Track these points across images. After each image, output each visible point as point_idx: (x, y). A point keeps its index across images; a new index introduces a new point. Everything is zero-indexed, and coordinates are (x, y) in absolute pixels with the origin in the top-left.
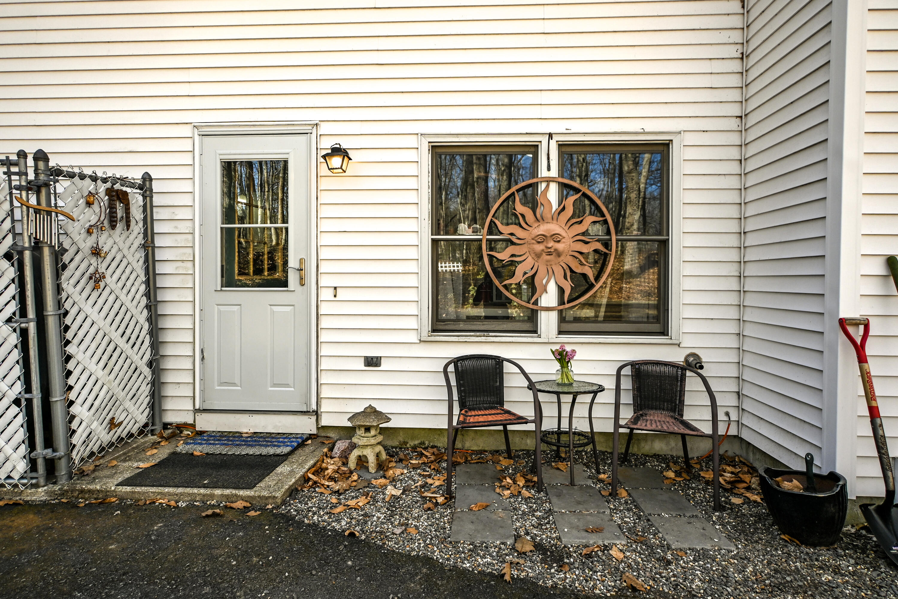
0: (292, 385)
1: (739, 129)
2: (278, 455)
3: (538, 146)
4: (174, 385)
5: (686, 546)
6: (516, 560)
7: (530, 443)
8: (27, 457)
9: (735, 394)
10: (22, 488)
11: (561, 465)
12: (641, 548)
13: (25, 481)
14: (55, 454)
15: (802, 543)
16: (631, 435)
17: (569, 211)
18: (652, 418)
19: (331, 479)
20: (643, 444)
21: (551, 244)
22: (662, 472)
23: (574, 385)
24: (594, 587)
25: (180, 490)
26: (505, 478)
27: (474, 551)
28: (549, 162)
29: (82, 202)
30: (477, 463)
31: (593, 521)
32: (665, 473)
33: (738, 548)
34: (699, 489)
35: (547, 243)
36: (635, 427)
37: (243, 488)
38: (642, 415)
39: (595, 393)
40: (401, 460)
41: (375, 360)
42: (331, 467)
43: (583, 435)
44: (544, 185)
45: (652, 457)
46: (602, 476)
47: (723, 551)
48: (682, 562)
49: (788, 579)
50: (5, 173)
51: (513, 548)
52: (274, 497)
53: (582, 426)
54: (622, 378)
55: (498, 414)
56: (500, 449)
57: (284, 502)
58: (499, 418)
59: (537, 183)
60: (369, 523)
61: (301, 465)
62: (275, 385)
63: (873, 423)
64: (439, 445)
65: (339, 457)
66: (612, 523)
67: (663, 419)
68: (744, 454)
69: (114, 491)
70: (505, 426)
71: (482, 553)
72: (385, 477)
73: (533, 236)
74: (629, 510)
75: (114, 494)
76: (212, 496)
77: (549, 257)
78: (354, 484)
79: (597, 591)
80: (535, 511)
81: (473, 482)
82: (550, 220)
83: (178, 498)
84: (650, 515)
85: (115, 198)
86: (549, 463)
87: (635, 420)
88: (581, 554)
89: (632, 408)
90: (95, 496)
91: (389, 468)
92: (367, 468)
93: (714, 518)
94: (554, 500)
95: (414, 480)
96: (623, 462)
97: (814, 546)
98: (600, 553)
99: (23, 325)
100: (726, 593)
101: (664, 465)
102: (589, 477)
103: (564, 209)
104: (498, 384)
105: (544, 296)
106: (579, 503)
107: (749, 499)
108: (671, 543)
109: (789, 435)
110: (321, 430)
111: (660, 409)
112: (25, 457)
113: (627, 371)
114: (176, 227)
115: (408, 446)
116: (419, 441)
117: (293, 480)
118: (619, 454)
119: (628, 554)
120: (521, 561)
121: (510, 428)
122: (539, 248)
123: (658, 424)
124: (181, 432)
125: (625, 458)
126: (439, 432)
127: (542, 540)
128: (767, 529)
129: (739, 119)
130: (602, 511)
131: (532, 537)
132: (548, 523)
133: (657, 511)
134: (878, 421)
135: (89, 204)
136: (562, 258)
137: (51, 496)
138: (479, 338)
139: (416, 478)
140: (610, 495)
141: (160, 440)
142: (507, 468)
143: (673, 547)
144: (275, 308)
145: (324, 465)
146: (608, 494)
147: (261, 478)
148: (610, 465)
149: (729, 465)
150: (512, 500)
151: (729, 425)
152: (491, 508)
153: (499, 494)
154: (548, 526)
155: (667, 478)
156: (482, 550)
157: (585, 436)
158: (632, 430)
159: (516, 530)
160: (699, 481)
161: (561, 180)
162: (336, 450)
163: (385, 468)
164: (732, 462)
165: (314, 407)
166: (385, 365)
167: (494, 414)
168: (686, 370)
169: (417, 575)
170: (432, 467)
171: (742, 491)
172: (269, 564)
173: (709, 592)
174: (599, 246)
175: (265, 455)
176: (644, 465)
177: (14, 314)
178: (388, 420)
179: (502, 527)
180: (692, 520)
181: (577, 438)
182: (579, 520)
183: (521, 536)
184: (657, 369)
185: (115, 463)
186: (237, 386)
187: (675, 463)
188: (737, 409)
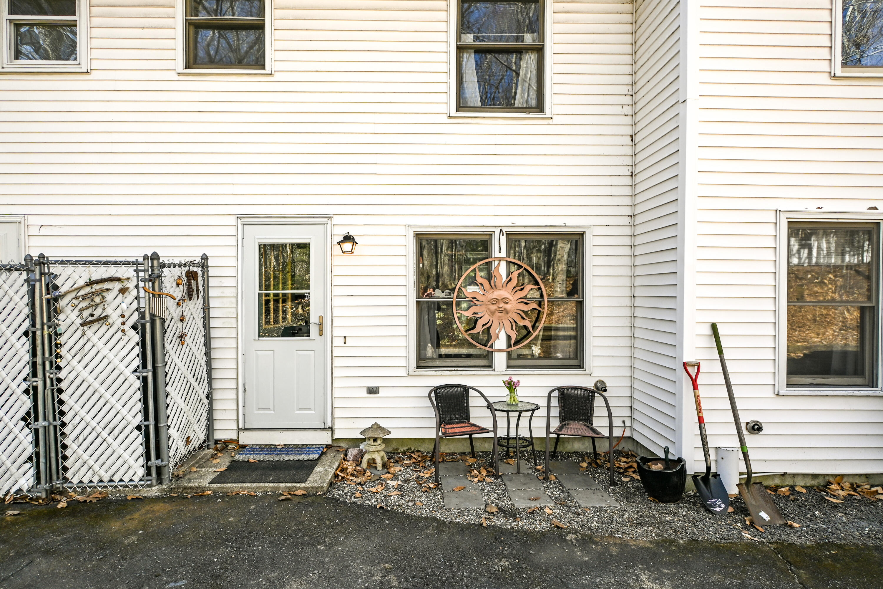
0: (313, 409)
1: (630, 224)
2: (311, 460)
3: (492, 234)
4: (221, 411)
5: (590, 505)
6: (489, 517)
7: (488, 447)
8: (145, 466)
9: (629, 408)
10: (140, 488)
11: (510, 461)
12: (563, 508)
13: (142, 483)
14: (163, 463)
15: (660, 502)
16: (558, 439)
17: (514, 282)
18: (572, 426)
19: (352, 475)
20: (566, 445)
21: (502, 305)
22: (579, 464)
23: (519, 405)
24: (535, 528)
25: (255, 485)
26: (473, 470)
27: (461, 512)
28: (500, 246)
29: (174, 284)
30: (451, 461)
31: (533, 495)
32: (581, 464)
33: (621, 505)
34: (602, 473)
35: (499, 304)
36: (560, 433)
37: (299, 482)
38: (565, 425)
39: (533, 411)
40: (397, 462)
41: (375, 389)
42: (350, 467)
43: (525, 440)
44: (496, 263)
45: (573, 453)
46: (538, 467)
47: (611, 508)
48: (587, 514)
49: (647, 520)
50: (135, 271)
51: (485, 511)
52: (322, 487)
53: (524, 433)
54: (552, 399)
55: (467, 426)
56: (466, 451)
57: (328, 491)
58: (468, 429)
59: (492, 261)
60: (390, 501)
61: (330, 465)
62: (300, 409)
63: (700, 426)
64: (421, 450)
65: (353, 461)
66: (546, 495)
67: (579, 427)
68: (635, 450)
69: (209, 487)
70: (470, 435)
71: (466, 514)
72: (389, 473)
73: (489, 299)
74: (556, 487)
75: (208, 489)
76: (279, 488)
77: (500, 314)
78: (369, 478)
79: (537, 530)
80: (495, 490)
81: (451, 474)
82: (501, 288)
83: (255, 489)
84: (569, 489)
85: (191, 278)
86: (502, 459)
87: (561, 428)
88: (526, 512)
89: (558, 420)
90: (195, 491)
91: (390, 467)
92: (376, 468)
93: (610, 490)
94: (508, 483)
95: (410, 474)
96: (553, 458)
97: (666, 502)
98: (538, 511)
99: (144, 374)
100: (610, 527)
101: (580, 459)
102: (530, 468)
103: (511, 280)
104: (465, 405)
105: (497, 341)
106: (524, 484)
107: (633, 478)
108: (581, 504)
109: (659, 435)
110: (334, 442)
111: (577, 420)
112: (143, 466)
113: (555, 393)
114: (223, 293)
115: (399, 451)
116: (407, 448)
117: (330, 476)
118: (549, 452)
119: (555, 511)
120: (491, 517)
121: (474, 436)
122: (493, 307)
123: (576, 430)
124: (227, 446)
125: (554, 455)
126: (421, 441)
127: (502, 506)
128: (641, 496)
129: (630, 217)
130: (539, 488)
131: (496, 505)
132: (505, 496)
133: (574, 487)
134: (703, 425)
135: (178, 285)
136: (510, 314)
137: (161, 492)
138: (451, 372)
139: (411, 473)
140: (544, 479)
141: (216, 452)
142: (473, 464)
143: (582, 506)
144: (300, 353)
145: (345, 466)
146: (542, 478)
147: (308, 475)
148: (543, 460)
149: (624, 457)
150: (480, 484)
151: (625, 429)
152: (467, 489)
153: (471, 481)
154: (505, 498)
155: (582, 467)
156: (466, 512)
157: (527, 440)
158: (558, 435)
159: (485, 501)
160: (603, 468)
161: (508, 259)
162: (349, 455)
163: (388, 467)
164: (626, 455)
165: (330, 425)
166: (382, 393)
167: (464, 427)
168: (594, 393)
169: (430, 526)
170: (421, 465)
171: (631, 473)
172: (337, 524)
173: (601, 528)
174: (535, 306)
175: (302, 461)
176: (567, 459)
177: (138, 367)
178: (389, 433)
179: (476, 500)
180: (595, 491)
181: (521, 441)
182: (524, 494)
183: (488, 504)
184: (576, 392)
185: (195, 469)
186: (271, 411)
187: (589, 457)
188: (630, 418)
